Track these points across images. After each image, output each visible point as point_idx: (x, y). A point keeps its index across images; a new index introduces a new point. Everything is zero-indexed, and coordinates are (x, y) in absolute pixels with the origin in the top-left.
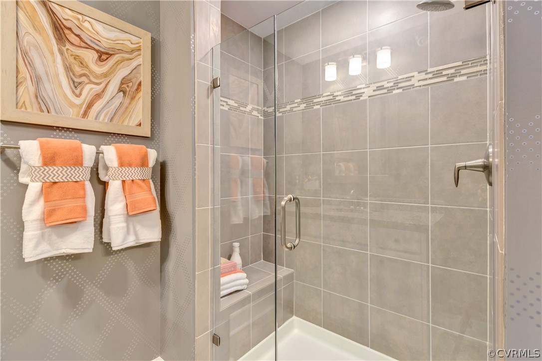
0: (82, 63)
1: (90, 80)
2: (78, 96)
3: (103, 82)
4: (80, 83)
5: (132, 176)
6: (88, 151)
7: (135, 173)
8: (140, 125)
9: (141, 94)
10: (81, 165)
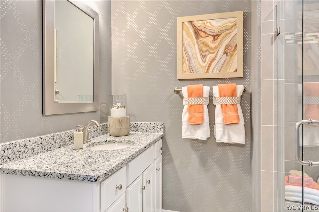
0: (206, 45)
1: (210, 52)
2: (204, 62)
3: (216, 51)
4: (205, 55)
5: (226, 102)
6: (206, 89)
7: (228, 101)
8: (236, 71)
9: (236, 52)
10: (202, 97)
